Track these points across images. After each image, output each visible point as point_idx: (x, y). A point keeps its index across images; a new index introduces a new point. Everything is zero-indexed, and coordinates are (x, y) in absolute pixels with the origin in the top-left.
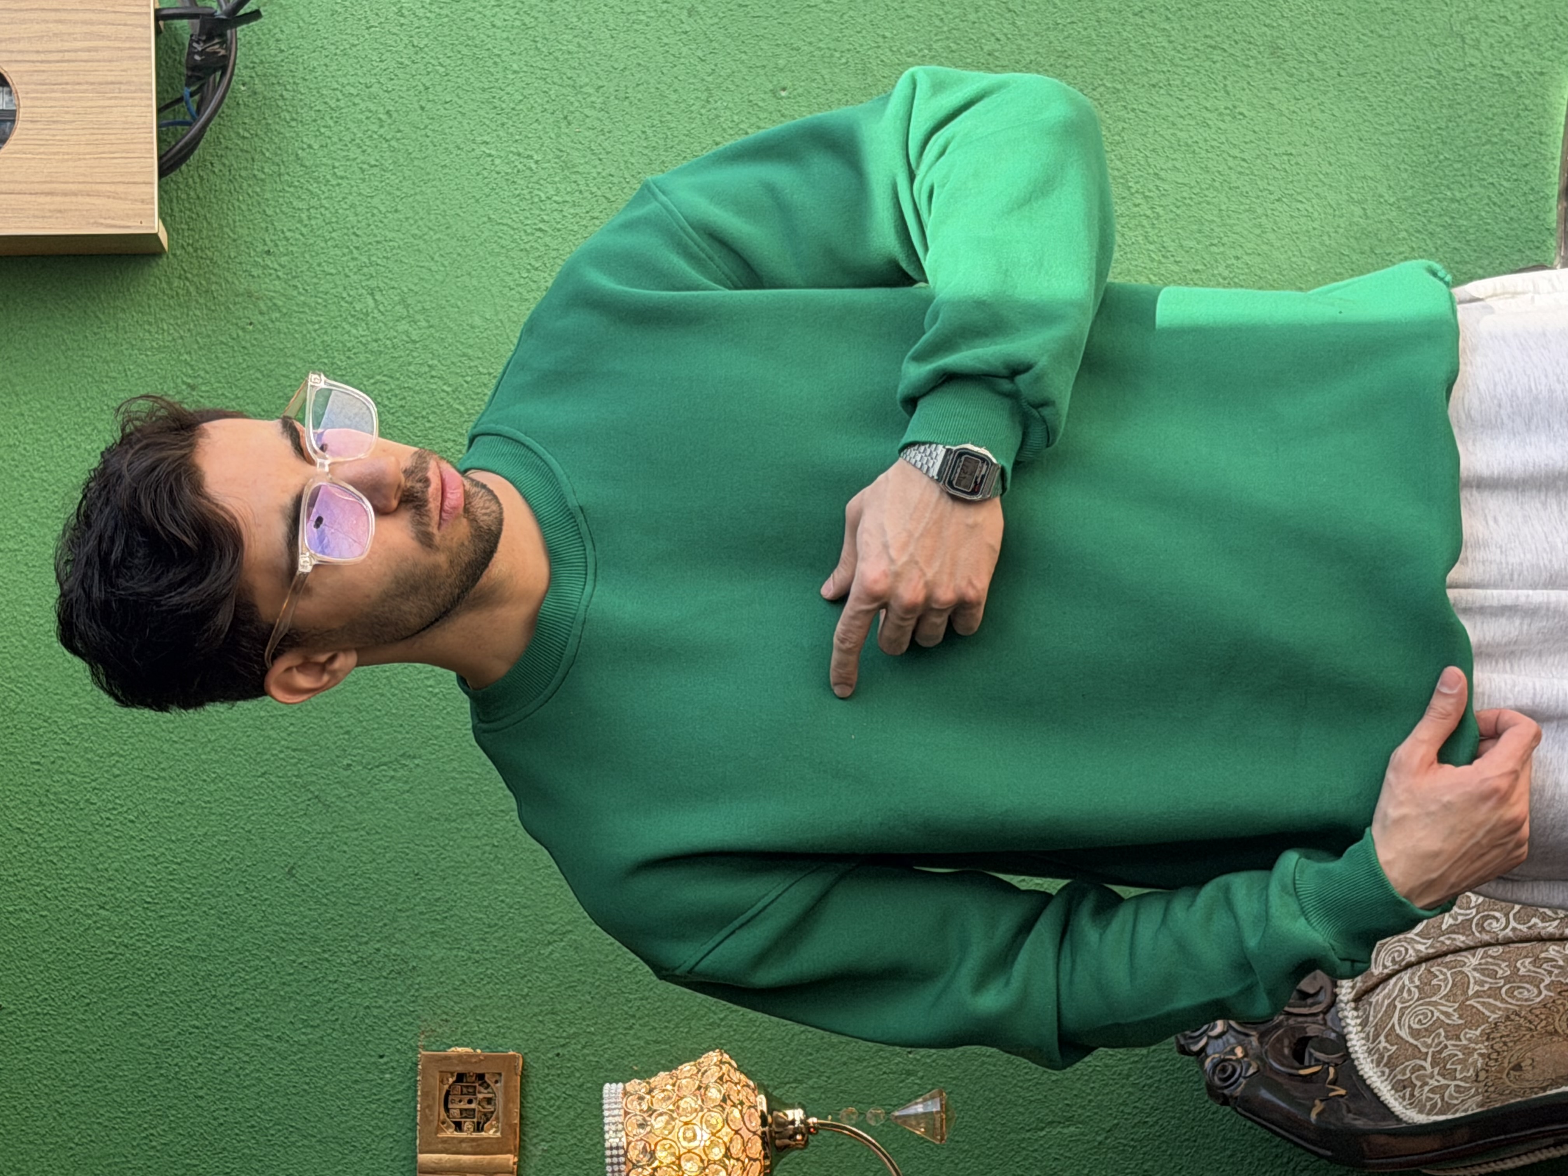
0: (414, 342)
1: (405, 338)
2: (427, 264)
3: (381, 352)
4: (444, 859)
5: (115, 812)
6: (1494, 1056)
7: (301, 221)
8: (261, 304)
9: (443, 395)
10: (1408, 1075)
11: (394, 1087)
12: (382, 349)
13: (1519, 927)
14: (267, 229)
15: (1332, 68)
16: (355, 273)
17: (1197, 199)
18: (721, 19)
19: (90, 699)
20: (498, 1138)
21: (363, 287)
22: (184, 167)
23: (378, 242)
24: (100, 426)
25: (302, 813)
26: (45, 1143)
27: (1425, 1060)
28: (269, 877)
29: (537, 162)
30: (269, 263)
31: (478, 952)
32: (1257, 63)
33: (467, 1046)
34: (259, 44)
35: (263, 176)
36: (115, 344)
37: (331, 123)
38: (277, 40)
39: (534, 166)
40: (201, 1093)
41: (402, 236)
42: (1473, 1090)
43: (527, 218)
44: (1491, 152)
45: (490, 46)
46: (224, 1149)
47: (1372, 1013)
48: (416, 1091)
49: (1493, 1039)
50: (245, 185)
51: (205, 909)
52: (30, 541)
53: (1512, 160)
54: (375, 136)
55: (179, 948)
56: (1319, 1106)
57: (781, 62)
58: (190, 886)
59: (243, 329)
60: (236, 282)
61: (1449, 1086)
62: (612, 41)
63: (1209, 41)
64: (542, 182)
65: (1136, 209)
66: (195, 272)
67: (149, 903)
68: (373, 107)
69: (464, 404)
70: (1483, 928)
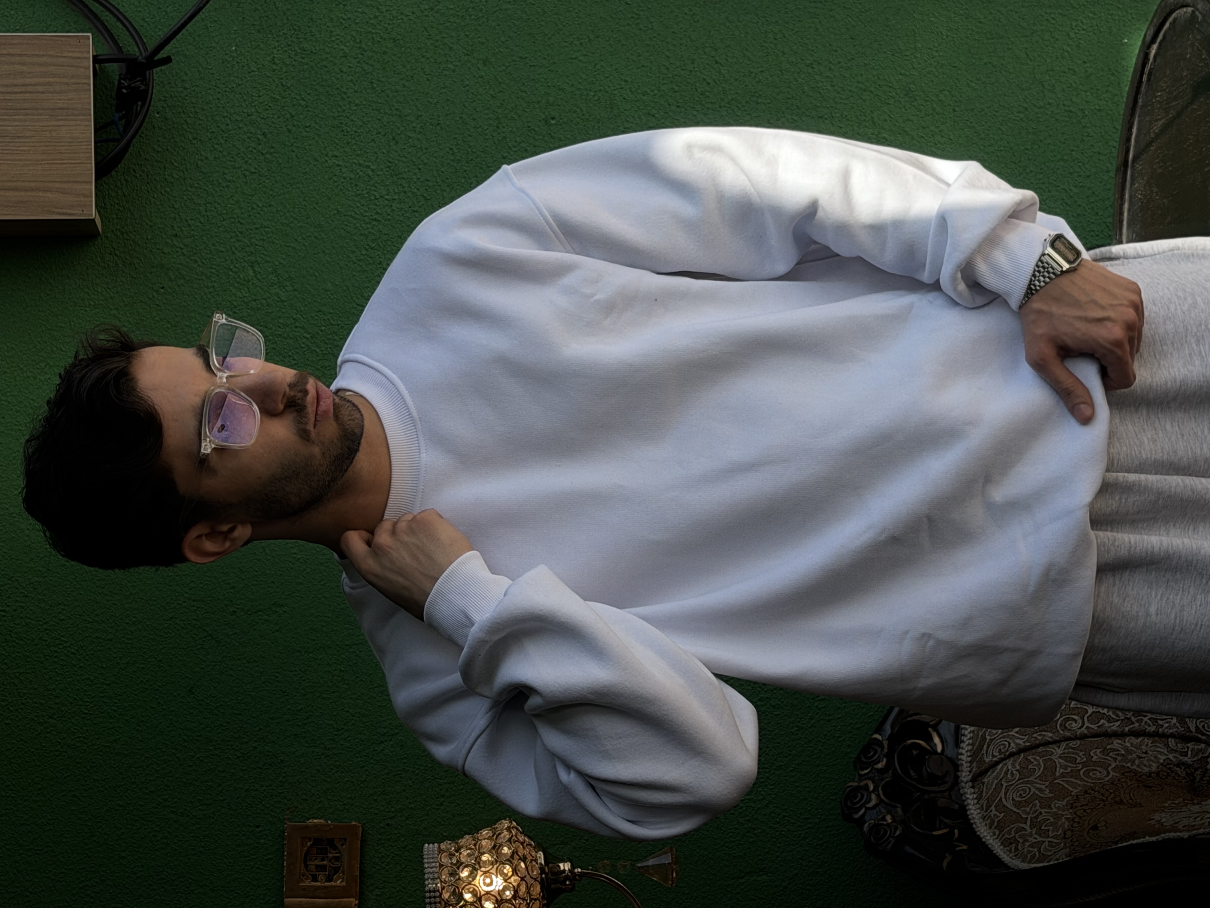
0: (282, 301)
1: (276, 298)
2: (292, 245)
4: (304, 680)
5: (60, 647)
6: (1077, 820)
7: (199, 213)
8: (171, 274)
9: (304, 340)
10: (1013, 834)
11: (267, 849)
12: (259, 306)
13: (1091, 726)
14: (175, 219)
15: (949, 105)
16: (240, 251)
18: (507, 68)
20: (344, 886)
21: (245, 261)
22: (113, 173)
23: (257, 229)
25: (199, 647)
27: (1026, 823)
28: (175, 694)
29: (373, 170)
30: (177, 244)
31: (329, 749)
32: (895, 101)
33: (320, 819)
34: (169, 83)
35: (173, 180)
36: (62, 303)
37: (223, 142)
38: (183, 81)
39: (370, 173)
40: (123, 854)
41: (274, 224)
42: (1063, 844)
43: (366, 211)
44: (1063, 167)
45: (338, 86)
47: (985, 789)
48: (284, 853)
49: (1076, 807)
50: (159, 187)
51: (127, 718)
53: (1078, 172)
54: (255, 151)
55: (108, 747)
56: (948, 858)
57: (551, 99)
58: (116, 701)
59: (157, 291)
60: (152, 257)
61: (1044, 842)
62: (428, 83)
63: (861, 85)
64: (376, 185)
66: (122, 249)
67: (85, 714)
68: (253, 130)
70: (1065, 727)
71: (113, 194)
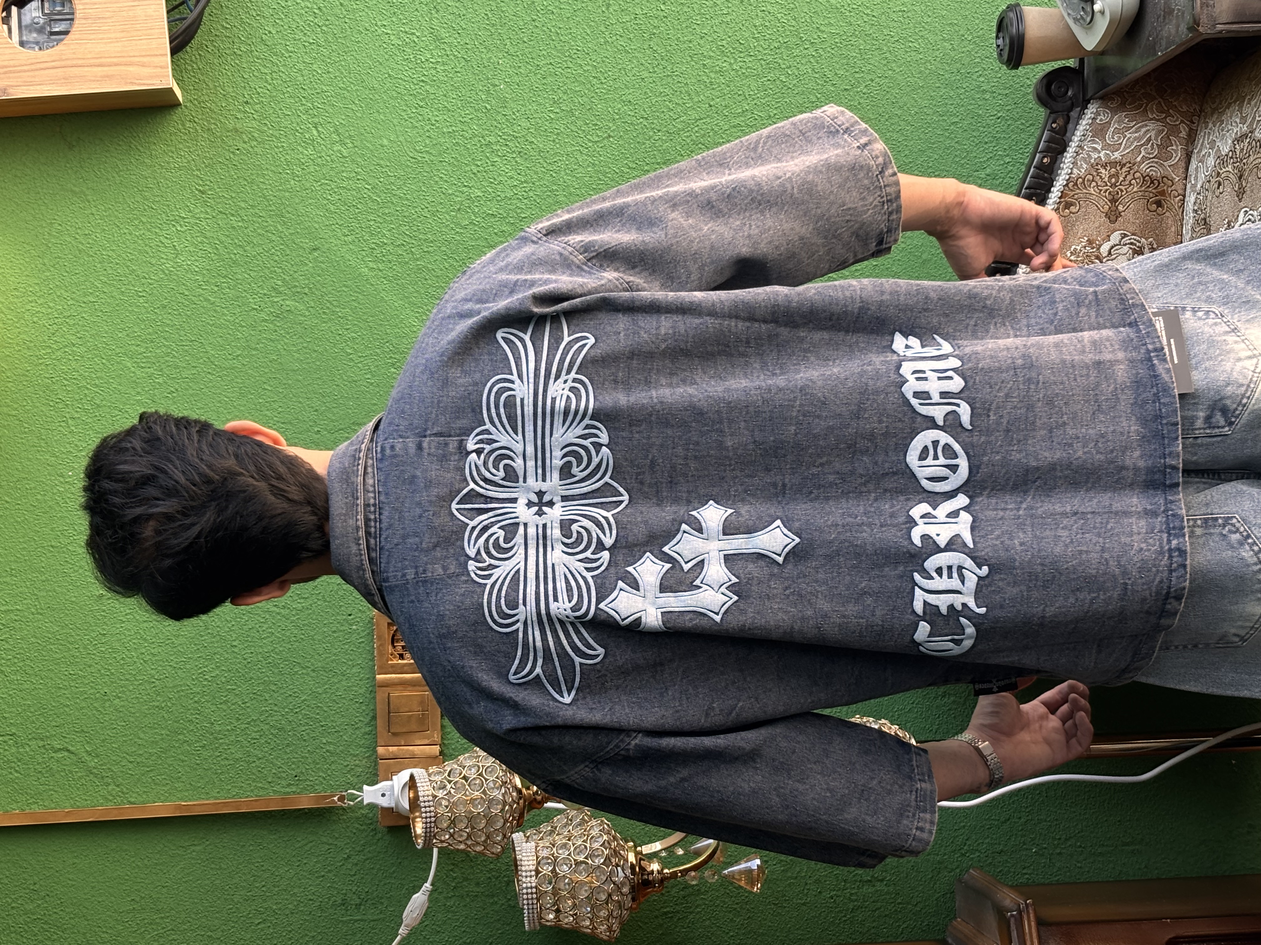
0: (345, 157)
1: (339, 155)
2: (350, 106)
3: (324, 165)
7: (267, 82)
8: (244, 137)
9: (366, 191)
11: (359, 634)
14: (245, 87)
16: (304, 114)
17: (845, 43)
19: (148, 396)
21: (310, 123)
22: (188, 48)
23: (318, 93)
24: (144, 220)
26: (136, 680)
29: (418, 37)
30: (248, 110)
35: (241, 53)
36: (150, 166)
37: (283, 16)
40: (234, 643)
41: (333, 89)
43: (414, 74)
46: (252, 678)
48: (373, 636)
50: (229, 59)
52: (102, 296)
54: (312, 24)
59: (233, 153)
60: (227, 123)
64: (422, 50)
65: (806, 51)
66: (200, 117)
68: (309, 6)
69: (380, 197)
71: (189, 68)
